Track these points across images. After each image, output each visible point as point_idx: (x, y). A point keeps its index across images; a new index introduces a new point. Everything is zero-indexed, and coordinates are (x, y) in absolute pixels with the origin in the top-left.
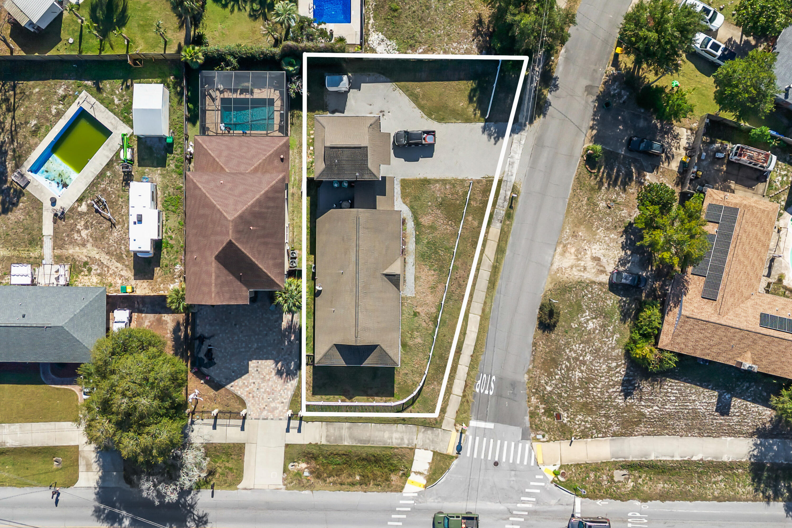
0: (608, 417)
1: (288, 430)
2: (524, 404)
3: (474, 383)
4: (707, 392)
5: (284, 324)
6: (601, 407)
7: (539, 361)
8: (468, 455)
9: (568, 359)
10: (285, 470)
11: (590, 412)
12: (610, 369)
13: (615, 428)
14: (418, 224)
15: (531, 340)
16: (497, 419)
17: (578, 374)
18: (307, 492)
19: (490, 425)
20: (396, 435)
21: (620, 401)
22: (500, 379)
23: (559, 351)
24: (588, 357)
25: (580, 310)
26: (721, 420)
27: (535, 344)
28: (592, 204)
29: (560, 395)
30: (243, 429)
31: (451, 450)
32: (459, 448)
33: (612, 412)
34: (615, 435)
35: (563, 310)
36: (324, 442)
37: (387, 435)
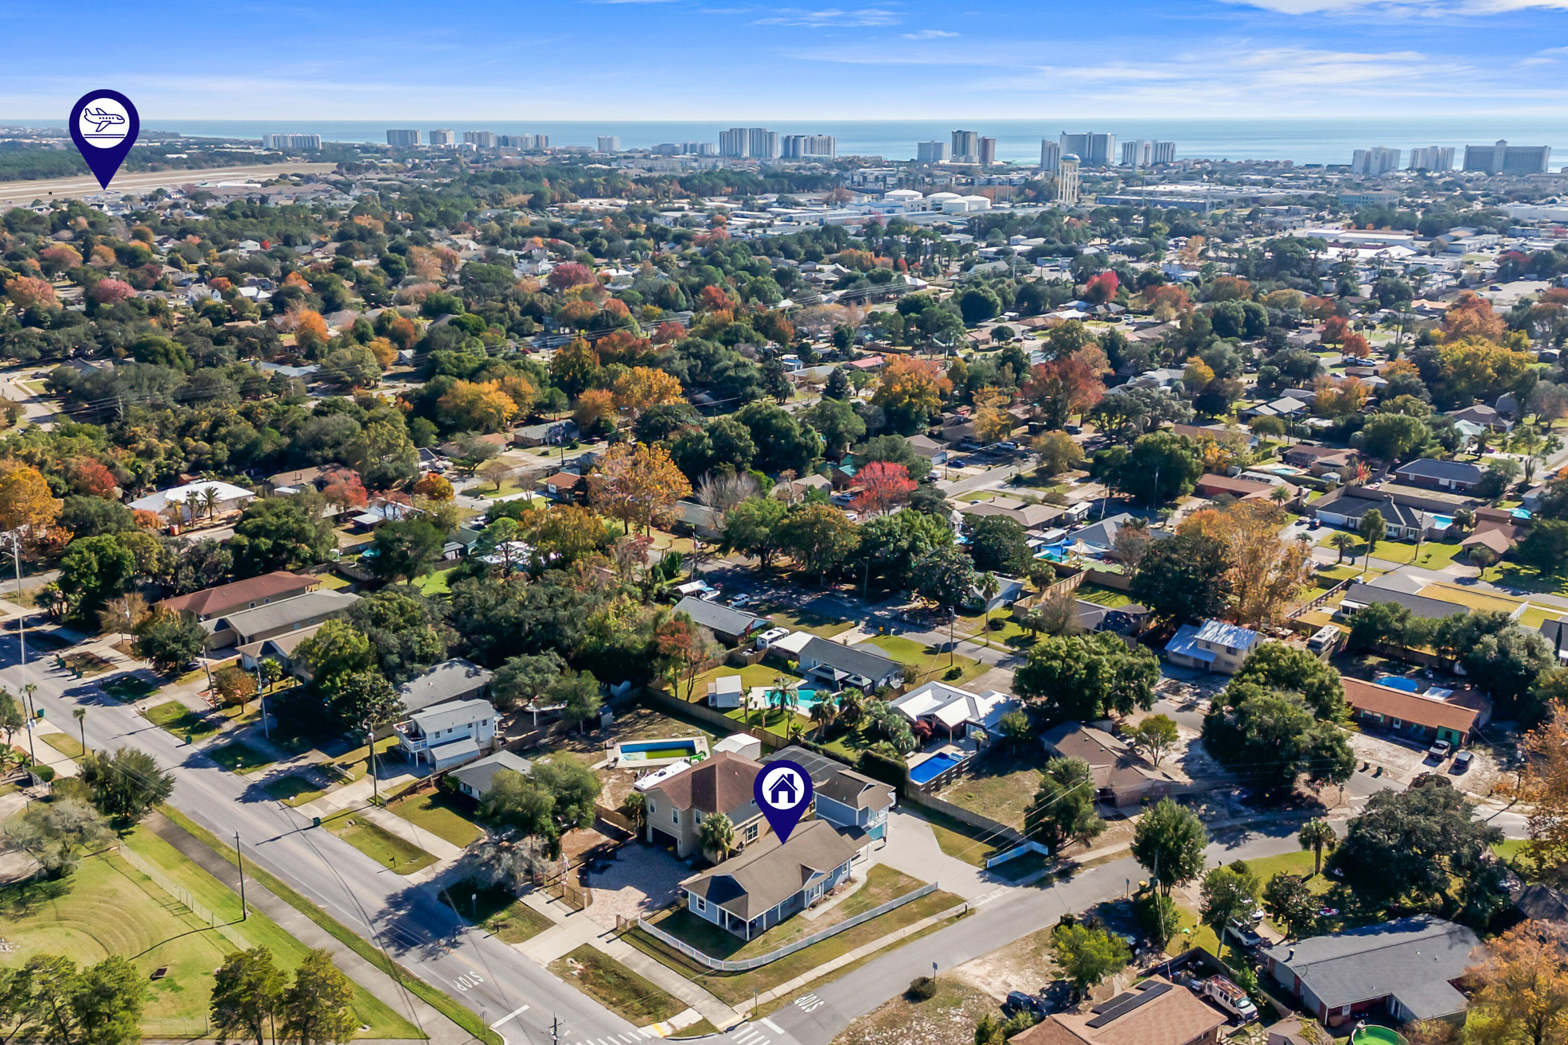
1: (600, 937)
2: (831, 1037)
3: (799, 996)
7: (878, 1016)
8: (733, 1038)
9: (909, 1029)
10: (563, 958)
15: (886, 999)
16: (791, 1031)
18: (561, 980)
19: (780, 1031)
20: (685, 990)
22: (828, 1007)
23: (906, 1019)
24: (932, 1037)
25: (957, 1004)
27: (887, 1004)
30: (568, 915)
31: (722, 1026)
32: (731, 1030)
35: (939, 996)
37: (677, 985)
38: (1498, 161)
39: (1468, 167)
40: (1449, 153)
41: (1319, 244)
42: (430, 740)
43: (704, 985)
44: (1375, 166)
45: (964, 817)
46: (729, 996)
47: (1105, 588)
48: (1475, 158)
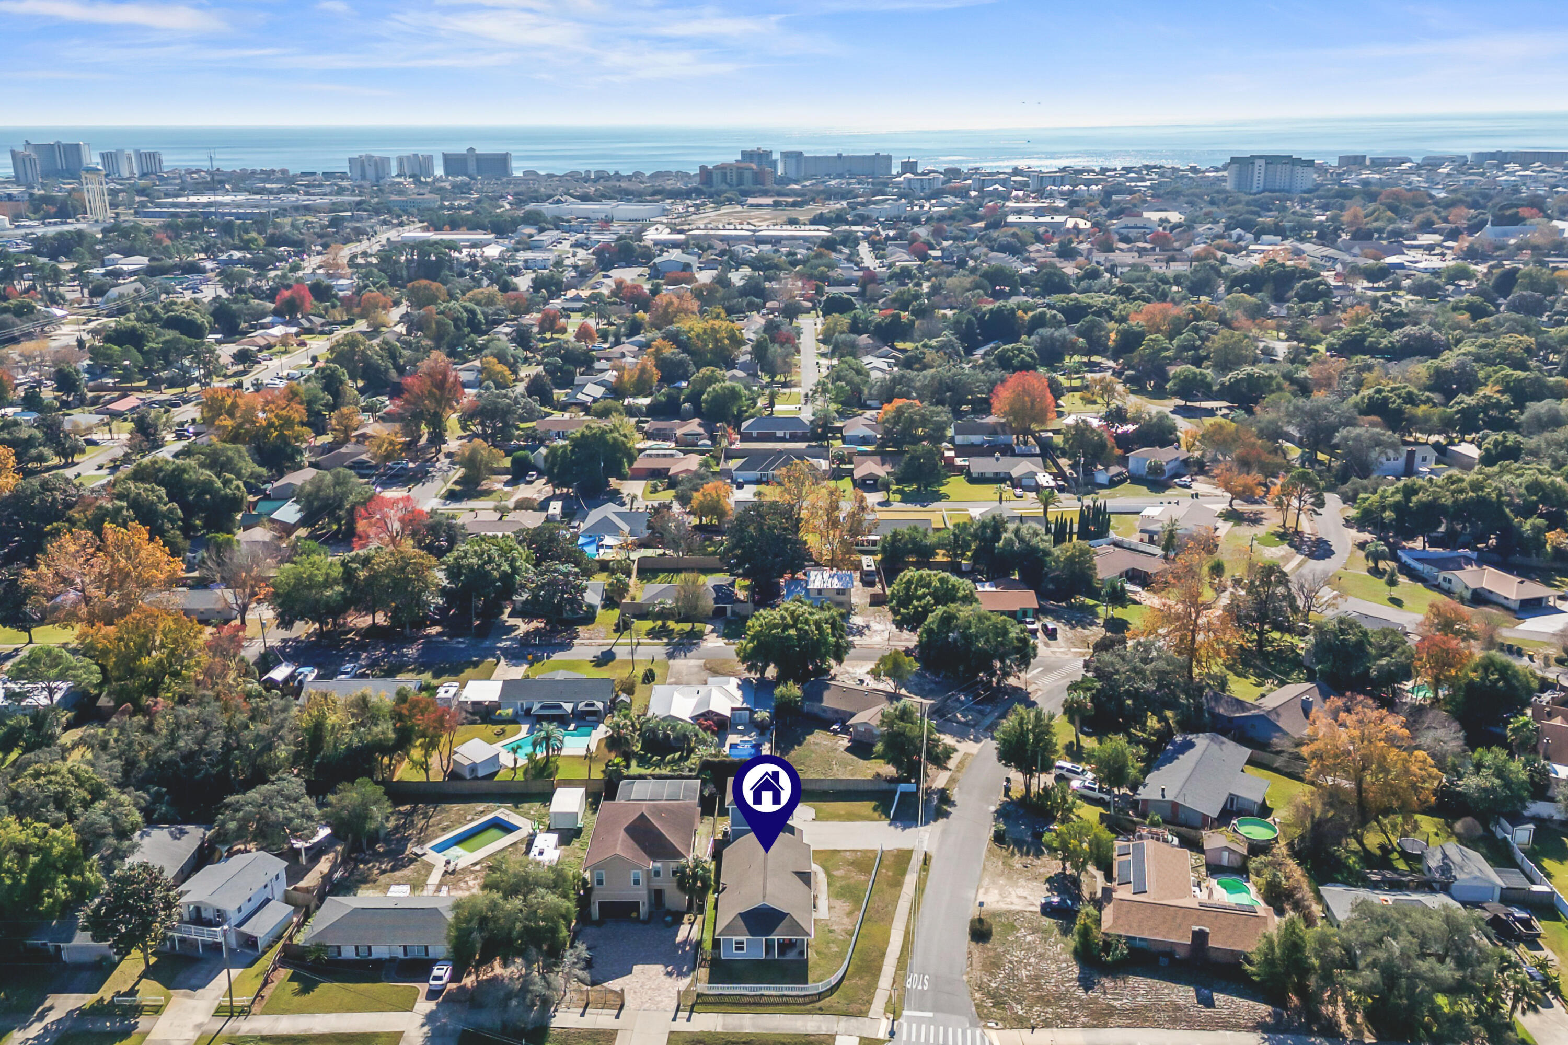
0: (1072, 1009)
1: (674, 1020)
2: (967, 998)
3: (902, 979)
4: (1181, 988)
5: (680, 938)
6: (1059, 999)
7: (977, 965)
8: (904, 1038)
9: (1010, 963)
11: (1048, 1004)
12: (1060, 969)
13: (1082, 1019)
14: (829, 875)
15: (964, 950)
16: (936, 1008)
17: (1024, 973)
19: (930, 1014)
21: (1080, 993)
22: (935, 978)
23: (999, 956)
24: (1033, 961)
25: (1014, 928)
26: (1208, 1012)
27: (969, 953)
28: (1011, 867)
29: (1008, 991)
30: (617, 1017)
31: (882, 1036)
32: (892, 1034)
33: (1074, 1003)
34: (1084, 1026)
35: (996, 927)
36: (719, 1029)
38: (472, 167)
39: (448, 172)
40: (429, 159)
41: (453, 246)
42: (235, 918)
43: (821, 1011)
44: (371, 172)
45: (825, 787)
46: (855, 1007)
47: (663, 571)
48: (453, 163)
